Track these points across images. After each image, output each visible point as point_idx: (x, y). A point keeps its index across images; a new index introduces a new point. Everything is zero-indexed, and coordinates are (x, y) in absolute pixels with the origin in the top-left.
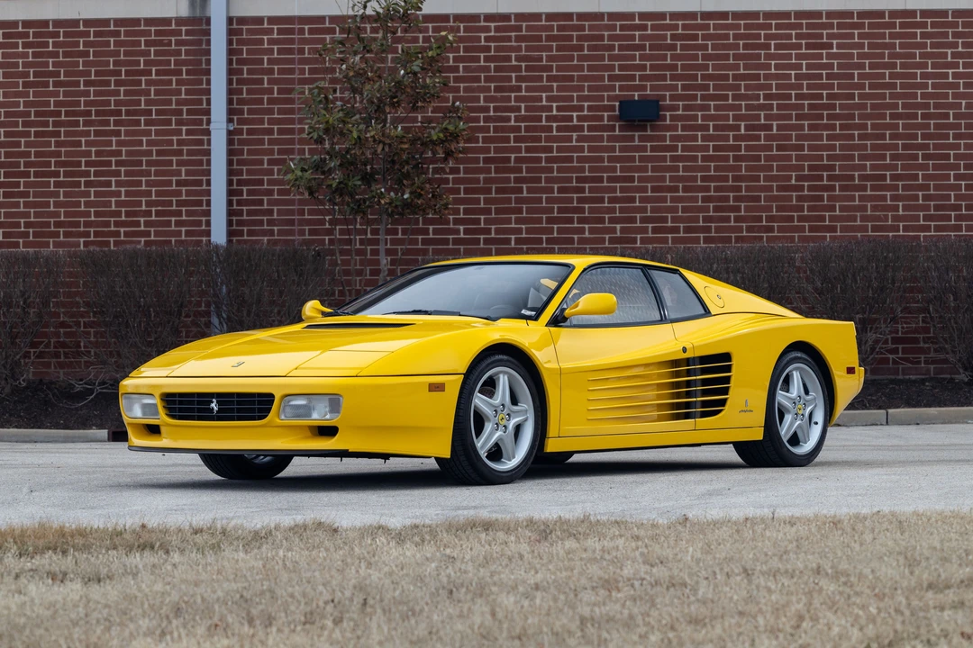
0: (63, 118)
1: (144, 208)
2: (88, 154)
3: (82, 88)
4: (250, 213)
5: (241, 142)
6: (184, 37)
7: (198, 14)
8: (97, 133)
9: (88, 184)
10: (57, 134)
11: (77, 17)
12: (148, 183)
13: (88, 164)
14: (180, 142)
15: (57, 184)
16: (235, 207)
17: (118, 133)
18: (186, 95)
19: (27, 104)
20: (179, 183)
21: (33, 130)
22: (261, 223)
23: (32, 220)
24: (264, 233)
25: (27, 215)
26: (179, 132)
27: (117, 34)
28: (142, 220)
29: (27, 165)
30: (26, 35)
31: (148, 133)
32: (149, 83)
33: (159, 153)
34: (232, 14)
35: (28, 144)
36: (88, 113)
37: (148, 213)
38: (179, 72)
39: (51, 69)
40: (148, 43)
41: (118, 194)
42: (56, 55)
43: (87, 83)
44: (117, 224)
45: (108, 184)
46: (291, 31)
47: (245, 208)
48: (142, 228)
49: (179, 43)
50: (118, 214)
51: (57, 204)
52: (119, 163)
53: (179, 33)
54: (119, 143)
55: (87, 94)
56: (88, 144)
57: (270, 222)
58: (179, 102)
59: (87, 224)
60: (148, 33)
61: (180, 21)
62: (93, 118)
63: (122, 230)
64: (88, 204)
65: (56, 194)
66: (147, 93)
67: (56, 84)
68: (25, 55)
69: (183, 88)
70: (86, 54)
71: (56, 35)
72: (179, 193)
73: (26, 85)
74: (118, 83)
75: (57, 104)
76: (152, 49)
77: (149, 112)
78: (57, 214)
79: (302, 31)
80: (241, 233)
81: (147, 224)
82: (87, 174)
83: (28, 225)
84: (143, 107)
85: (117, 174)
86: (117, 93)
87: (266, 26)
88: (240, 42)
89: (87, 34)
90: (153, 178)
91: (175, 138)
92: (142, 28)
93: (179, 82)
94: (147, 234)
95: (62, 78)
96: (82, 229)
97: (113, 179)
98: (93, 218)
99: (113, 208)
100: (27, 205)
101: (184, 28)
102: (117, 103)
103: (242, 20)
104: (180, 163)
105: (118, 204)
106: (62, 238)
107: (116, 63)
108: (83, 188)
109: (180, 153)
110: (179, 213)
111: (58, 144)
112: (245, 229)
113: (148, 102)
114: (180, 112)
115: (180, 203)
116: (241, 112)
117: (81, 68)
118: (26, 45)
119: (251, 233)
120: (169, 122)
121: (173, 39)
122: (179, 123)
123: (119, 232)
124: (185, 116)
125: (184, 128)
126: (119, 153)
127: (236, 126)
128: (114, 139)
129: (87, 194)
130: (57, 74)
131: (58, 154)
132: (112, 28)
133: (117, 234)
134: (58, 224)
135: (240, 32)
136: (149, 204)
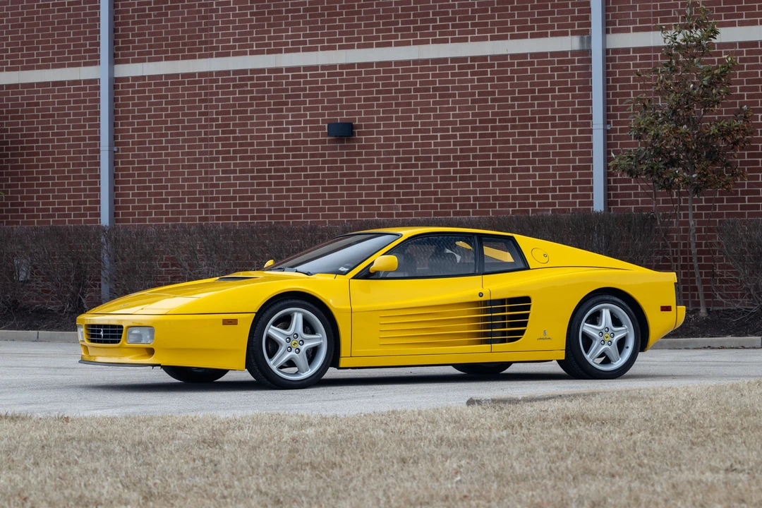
0: (498, 124)
1: (551, 186)
2: (514, 148)
3: (510, 102)
4: (622, 189)
5: (616, 138)
6: (576, 65)
7: (586, 48)
8: (520, 134)
9: (515, 170)
10: (493, 135)
11: (506, 53)
12: (554, 169)
13: (514, 156)
14: (575, 139)
15: (494, 171)
16: (612, 184)
17: (533, 134)
18: (578, 105)
19: (474, 115)
20: (574, 168)
21: (478, 132)
22: (630, 195)
23: (478, 195)
24: (632, 203)
25: (475, 192)
26: (574, 132)
27: (532, 64)
28: (550, 194)
29: (475, 157)
30: (473, 67)
31: (553, 133)
32: (554, 97)
33: (561, 147)
34: (608, 47)
35: (475, 143)
36: (514, 120)
37: (554, 190)
38: (573, 90)
39: (489, 90)
40: (552, 70)
41: (534, 176)
42: (492, 80)
43: (514, 99)
44: (534, 198)
45: (528, 169)
46: (649, 58)
47: (618, 185)
48: (550, 200)
49: (574, 69)
50: (534, 191)
51: (494, 185)
52: (534, 155)
53: (573, 61)
54: (535, 141)
55: (513, 106)
56: (514, 141)
57: (636, 195)
58: (574, 111)
59: (514, 198)
60: (552, 62)
61: (574, 53)
62: (517, 123)
63: (537, 202)
64: (514, 184)
65: (494, 177)
66: (552, 105)
67: (493, 100)
68: (472, 81)
69: (576, 101)
70: (512, 79)
71: (492, 66)
72: (574, 175)
73: (474, 101)
74: (534, 98)
75: (494, 114)
76: (556, 73)
77: (554, 118)
78: (494, 192)
79: (656, 57)
80: (616, 203)
81: (554, 197)
82: (514, 163)
83: (475, 199)
84: (550, 115)
85: (533, 162)
86: (533, 105)
87: (631, 54)
88: (615, 67)
89: (512, 64)
90: (557, 165)
91: (571, 136)
92: (549, 59)
93: (574, 97)
94: (554, 204)
95: (497, 96)
96: (511, 202)
97: (531, 166)
98: (518, 194)
99: (531, 187)
100: (475, 185)
101: (576, 58)
102: (533, 112)
103: (616, 51)
104: (575, 154)
105: (535, 183)
106: (497, 208)
107: (532, 84)
108: (511, 173)
109: (574, 146)
110: (574, 190)
111: (495, 142)
112: (619, 200)
113: (554, 111)
114: (574, 118)
115: (575, 182)
116: (615, 116)
117: (509, 89)
118: (473, 74)
119: (622, 203)
120: (567, 125)
121: (569, 66)
122: (574, 125)
123: (535, 203)
124: (578, 121)
125: (577, 129)
126: (534, 148)
127: (612, 127)
128: (531, 138)
129: (514, 177)
130: (493, 93)
131: (494, 149)
132: (529, 60)
133: (534, 205)
134: (495, 199)
135: (613, 59)
136: (555, 183)
